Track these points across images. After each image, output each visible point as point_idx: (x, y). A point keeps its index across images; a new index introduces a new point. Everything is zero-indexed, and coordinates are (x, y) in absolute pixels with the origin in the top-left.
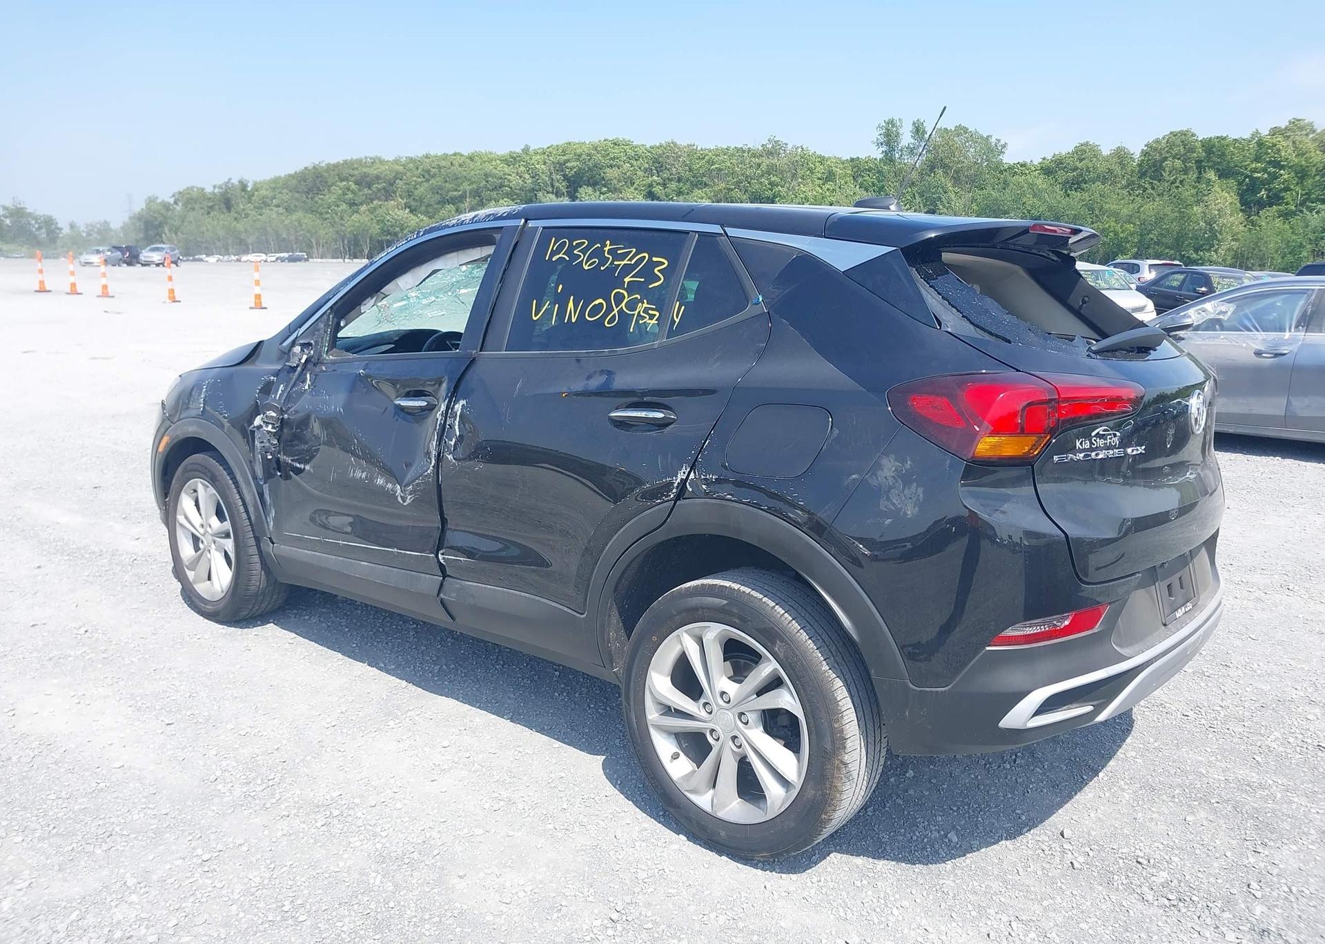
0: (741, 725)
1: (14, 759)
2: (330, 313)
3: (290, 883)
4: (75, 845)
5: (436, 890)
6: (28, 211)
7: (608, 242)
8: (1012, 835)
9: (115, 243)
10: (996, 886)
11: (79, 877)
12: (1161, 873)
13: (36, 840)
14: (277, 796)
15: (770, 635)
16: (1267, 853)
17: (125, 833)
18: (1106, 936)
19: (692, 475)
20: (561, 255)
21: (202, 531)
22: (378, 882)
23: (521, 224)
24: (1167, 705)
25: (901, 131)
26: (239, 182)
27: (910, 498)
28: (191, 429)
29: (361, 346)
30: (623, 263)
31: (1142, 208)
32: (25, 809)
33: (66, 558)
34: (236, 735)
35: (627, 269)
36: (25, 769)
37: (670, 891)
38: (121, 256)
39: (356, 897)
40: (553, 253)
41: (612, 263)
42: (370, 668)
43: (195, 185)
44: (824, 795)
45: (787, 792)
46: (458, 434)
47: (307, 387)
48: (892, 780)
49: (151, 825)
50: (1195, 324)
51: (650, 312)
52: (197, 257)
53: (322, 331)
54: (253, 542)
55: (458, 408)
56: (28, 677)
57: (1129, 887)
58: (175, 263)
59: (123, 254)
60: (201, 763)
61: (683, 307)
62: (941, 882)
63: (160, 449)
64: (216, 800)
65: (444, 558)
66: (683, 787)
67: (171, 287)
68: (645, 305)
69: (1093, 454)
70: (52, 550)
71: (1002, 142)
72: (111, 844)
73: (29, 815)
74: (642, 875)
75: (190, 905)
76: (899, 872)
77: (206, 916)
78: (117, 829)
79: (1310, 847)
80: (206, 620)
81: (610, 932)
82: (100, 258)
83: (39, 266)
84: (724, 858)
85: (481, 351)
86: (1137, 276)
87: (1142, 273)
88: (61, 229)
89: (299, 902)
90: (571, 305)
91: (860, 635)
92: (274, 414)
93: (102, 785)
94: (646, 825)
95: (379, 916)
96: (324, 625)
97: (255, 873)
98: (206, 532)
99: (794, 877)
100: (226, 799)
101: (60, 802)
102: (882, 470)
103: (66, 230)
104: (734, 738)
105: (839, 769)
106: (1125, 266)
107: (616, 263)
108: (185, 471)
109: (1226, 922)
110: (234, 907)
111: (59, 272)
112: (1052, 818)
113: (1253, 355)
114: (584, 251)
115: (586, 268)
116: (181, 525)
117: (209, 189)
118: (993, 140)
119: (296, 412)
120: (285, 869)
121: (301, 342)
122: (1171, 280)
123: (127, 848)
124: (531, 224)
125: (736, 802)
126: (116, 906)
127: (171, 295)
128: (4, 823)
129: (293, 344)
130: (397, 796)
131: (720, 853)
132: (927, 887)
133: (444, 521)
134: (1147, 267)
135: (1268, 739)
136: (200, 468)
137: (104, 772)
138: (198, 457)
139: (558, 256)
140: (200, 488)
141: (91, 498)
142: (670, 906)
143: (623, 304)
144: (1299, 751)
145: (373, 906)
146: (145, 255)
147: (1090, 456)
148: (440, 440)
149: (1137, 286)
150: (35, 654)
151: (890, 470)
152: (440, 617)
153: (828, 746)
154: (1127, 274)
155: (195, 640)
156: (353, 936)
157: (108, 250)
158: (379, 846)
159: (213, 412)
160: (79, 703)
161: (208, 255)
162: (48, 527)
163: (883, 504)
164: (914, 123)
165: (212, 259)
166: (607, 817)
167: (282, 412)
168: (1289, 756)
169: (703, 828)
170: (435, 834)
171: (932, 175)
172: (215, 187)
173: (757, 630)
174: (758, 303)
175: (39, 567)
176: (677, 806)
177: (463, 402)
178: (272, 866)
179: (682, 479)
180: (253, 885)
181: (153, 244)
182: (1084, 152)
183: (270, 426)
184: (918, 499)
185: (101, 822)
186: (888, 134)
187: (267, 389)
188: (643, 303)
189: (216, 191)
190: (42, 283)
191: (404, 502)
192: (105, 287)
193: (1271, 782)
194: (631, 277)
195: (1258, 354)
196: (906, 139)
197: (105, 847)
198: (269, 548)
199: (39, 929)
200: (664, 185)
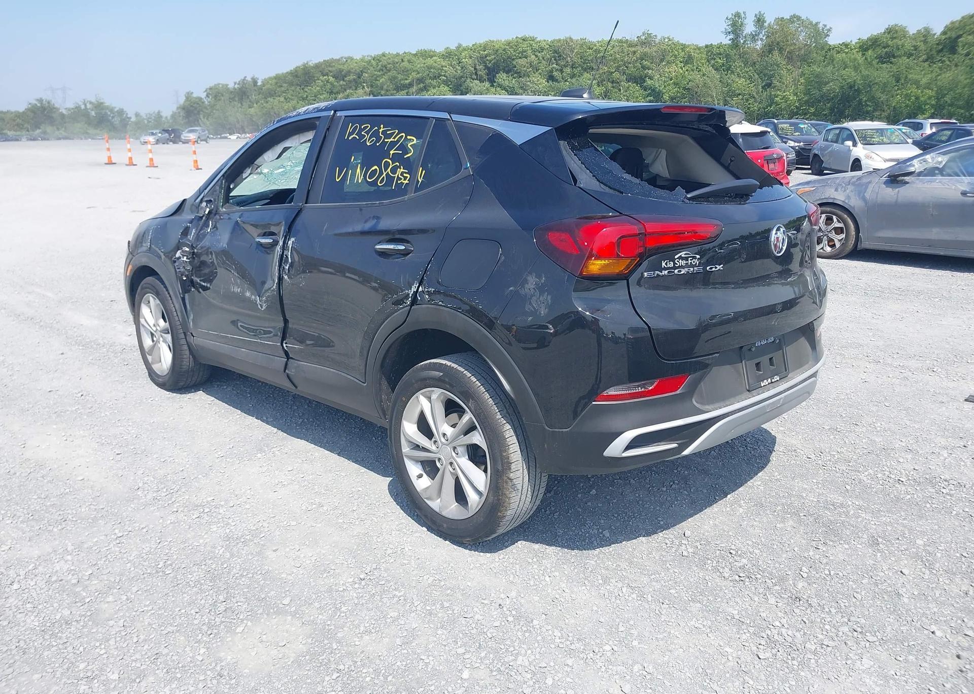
0: (454, 454)
1: (18, 474)
2: (223, 179)
3: (167, 551)
4: (42, 526)
5: (256, 558)
6: (106, 105)
7: (382, 126)
8: (648, 534)
9: (166, 127)
10: (624, 565)
11: (40, 545)
12: (743, 560)
13: (19, 523)
14: (173, 499)
15: (468, 394)
16: (824, 549)
17: (74, 519)
18: (685, 598)
19: (420, 289)
20: (354, 136)
21: (154, 329)
22: (221, 552)
23: (332, 114)
24: (798, 451)
25: (746, 21)
26: (253, 79)
27: (543, 303)
28: (144, 261)
29: (247, 201)
30: (390, 140)
31: (939, 77)
32: (17, 504)
33: (81, 348)
34: (158, 462)
35: (393, 144)
36: (23, 480)
37: (405, 562)
38: (168, 137)
39: (205, 561)
40: (350, 134)
41: (384, 139)
42: (256, 420)
43: (221, 83)
44: (499, 500)
45: (480, 498)
46: (290, 261)
47: (209, 230)
48: (579, 496)
49: (91, 515)
50: (917, 171)
51: (405, 175)
52: (223, 135)
53: (218, 192)
54: (182, 336)
55: (290, 243)
56: (39, 424)
57: (716, 569)
58: (206, 140)
59: (170, 135)
60: (132, 478)
61: (424, 171)
62: (588, 561)
63: (128, 274)
64: (135, 501)
65: (287, 346)
66: (423, 496)
67: (195, 159)
68: (402, 170)
69: (676, 271)
70: (73, 343)
71: (828, 27)
72: (64, 526)
73: (18, 508)
74: (389, 551)
75: (102, 562)
76: (561, 554)
77: (110, 569)
78: (70, 517)
79: (858, 546)
80: (159, 389)
81: (357, 586)
82: (155, 139)
83: (107, 145)
84: (447, 542)
85: (306, 203)
86: (920, 132)
87: (925, 130)
88: (130, 118)
89: (169, 562)
90: (358, 170)
91: (516, 396)
92: (187, 249)
93: (68, 490)
94: (403, 521)
95: (216, 573)
96: (235, 392)
97: (147, 545)
98: (157, 329)
99: (488, 555)
100: (141, 501)
101: (39, 500)
102: (528, 284)
103: (133, 119)
104: (451, 464)
105: (507, 483)
106: (911, 124)
107: (386, 140)
108: (142, 289)
109: (774, 592)
110: (129, 564)
111: (121, 150)
112: (683, 523)
113: (960, 195)
114: (367, 133)
115: (368, 144)
116: (143, 325)
117: (231, 86)
118: (821, 26)
119: (202, 248)
120: (166, 543)
121: (206, 199)
122: (941, 136)
123: (74, 528)
124: (339, 114)
125: (454, 506)
126: (58, 562)
127: (196, 164)
128: (3, 512)
129: (201, 201)
130: (248, 500)
131: (445, 539)
132: (576, 564)
133: (286, 321)
134: (929, 125)
135: (863, 475)
136: (150, 286)
137: (71, 482)
138: (150, 279)
139: (352, 136)
140: (151, 299)
141: (107, 308)
142: (401, 571)
143: (389, 170)
144: (881, 483)
145: (213, 567)
146: (185, 135)
147: (674, 272)
148: (280, 266)
149: (913, 141)
150: (47, 409)
151: (532, 284)
152: (287, 385)
153: (500, 468)
154: (912, 131)
155: (149, 401)
156: (197, 583)
157: (159, 133)
158: (228, 531)
159: (155, 248)
160: (66, 440)
161: (231, 134)
162: (74, 327)
163: (528, 308)
164: (756, 16)
165: (234, 137)
166: (379, 516)
167: (192, 247)
168: (873, 486)
169: (434, 522)
170: (265, 524)
171: (770, 56)
172: (235, 84)
173: (459, 392)
174: (467, 168)
175: (62, 354)
176: (420, 509)
177: (293, 239)
178: (158, 541)
179: (414, 292)
180: (144, 552)
181: (192, 127)
182: (893, 32)
183: (185, 258)
184: (548, 304)
185: (61, 513)
186: (734, 24)
187: (186, 232)
188: (400, 168)
189: (236, 86)
190: (110, 158)
191: (262, 308)
192: (151, 160)
193: (850, 503)
194: (395, 150)
195: (964, 194)
196: (749, 28)
197: (60, 527)
198: (191, 339)
199: (9, 573)
200: (562, 71)
